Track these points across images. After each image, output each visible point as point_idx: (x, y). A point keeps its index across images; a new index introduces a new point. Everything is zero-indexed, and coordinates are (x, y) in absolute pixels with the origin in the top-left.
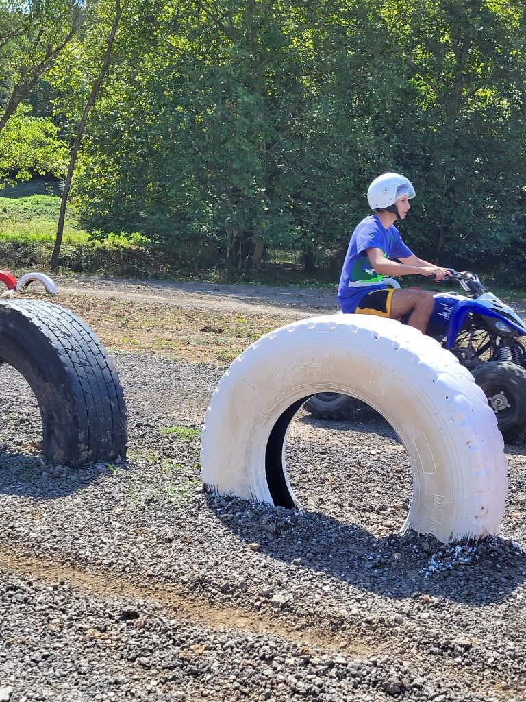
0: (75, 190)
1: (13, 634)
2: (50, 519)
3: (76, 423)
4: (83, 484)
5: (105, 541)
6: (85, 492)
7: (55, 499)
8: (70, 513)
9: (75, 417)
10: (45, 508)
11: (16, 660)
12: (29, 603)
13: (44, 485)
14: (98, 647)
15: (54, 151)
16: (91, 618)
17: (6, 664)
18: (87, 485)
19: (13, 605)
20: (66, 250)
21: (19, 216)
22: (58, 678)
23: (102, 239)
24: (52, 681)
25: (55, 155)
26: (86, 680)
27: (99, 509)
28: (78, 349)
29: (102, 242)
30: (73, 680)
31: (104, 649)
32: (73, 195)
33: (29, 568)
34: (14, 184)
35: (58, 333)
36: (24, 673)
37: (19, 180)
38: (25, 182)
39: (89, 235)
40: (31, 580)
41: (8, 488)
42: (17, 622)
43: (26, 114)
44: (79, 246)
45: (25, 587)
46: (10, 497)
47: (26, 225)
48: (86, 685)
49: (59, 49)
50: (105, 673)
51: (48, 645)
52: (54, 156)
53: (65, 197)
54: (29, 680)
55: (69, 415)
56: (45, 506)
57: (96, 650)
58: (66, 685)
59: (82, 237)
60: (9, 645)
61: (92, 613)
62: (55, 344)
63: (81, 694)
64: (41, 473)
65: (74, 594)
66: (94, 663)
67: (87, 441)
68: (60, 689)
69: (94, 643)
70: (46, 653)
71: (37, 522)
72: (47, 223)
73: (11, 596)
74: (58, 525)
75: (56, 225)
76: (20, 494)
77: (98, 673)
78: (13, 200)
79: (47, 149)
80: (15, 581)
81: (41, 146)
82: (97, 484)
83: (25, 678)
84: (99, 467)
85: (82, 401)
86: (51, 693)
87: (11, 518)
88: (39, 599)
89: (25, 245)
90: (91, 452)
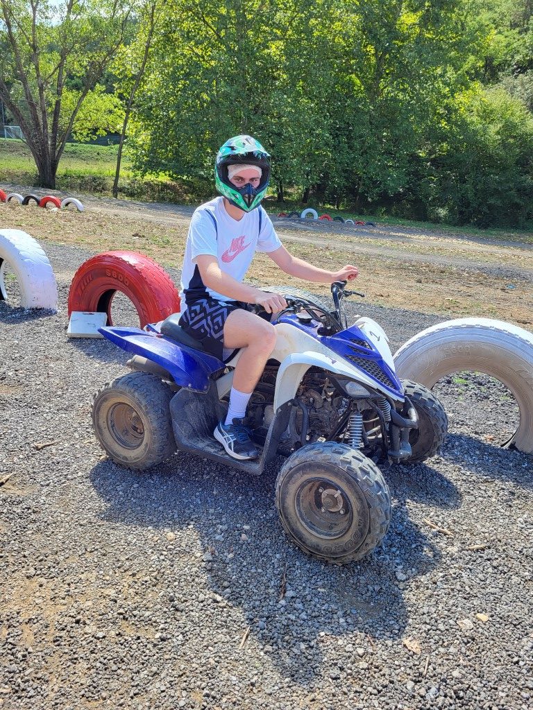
20: (121, 183)
38: (103, 136)
43: (102, 92)
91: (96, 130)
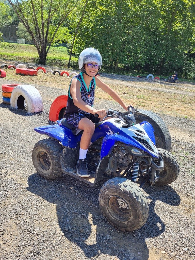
78: (56, 48)
91: (58, 41)
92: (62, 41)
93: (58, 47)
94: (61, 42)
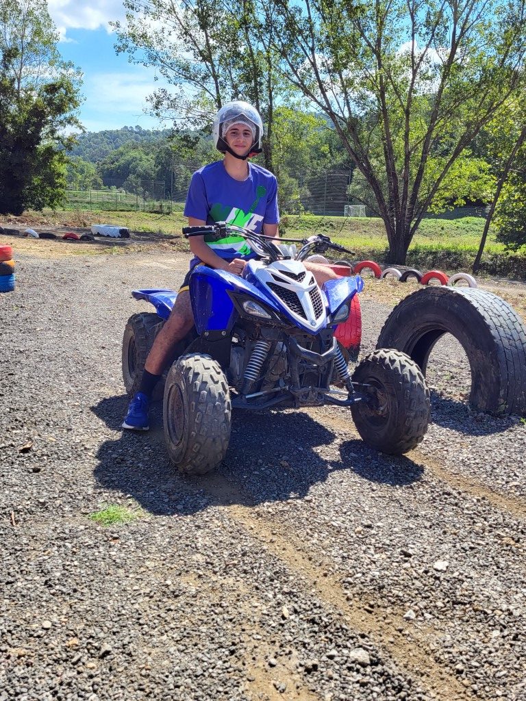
0: (498, 212)
1: (448, 526)
2: (474, 450)
3: (498, 382)
4: (500, 429)
5: (518, 474)
6: (502, 435)
7: (477, 436)
8: (489, 449)
9: (498, 378)
10: (471, 442)
11: (450, 545)
12: (459, 507)
13: (470, 425)
14: (513, 552)
15: (485, 183)
16: (507, 530)
17: (442, 545)
18: (503, 430)
19: (447, 506)
20: (486, 258)
21: (453, 232)
22: (482, 566)
23: (515, 249)
24: (477, 567)
25: (486, 186)
26: (504, 574)
27: (512, 450)
28: (505, 326)
29: (515, 252)
30: (493, 571)
31: (518, 555)
32: (496, 216)
33: (459, 482)
34: (452, 209)
35: (491, 313)
36: (456, 556)
37: (456, 206)
38: (460, 207)
39: (505, 247)
40: (460, 491)
41: (443, 423)
42: (451, 518)
43: (467, 157)
44: (495, 255)
45: (456, 495)
46: (445, 429)
47: (457, 239)
48: (503, 577)
49: (498, 105)
50: (519, 573)
51: (474, 541)
52: (484, 187)
53: (490, 218)
54: (460, 561)
55: (493, 375)
56: (470, 440)
57: (511, 554)
58: (487, 573)
59: (499, 248)
60: (445, 533)
61: (507, 526)
62: (488, 321)
63: (500, 583)
64: (468, 416)
65: (493, 508)
66: (510, 563)
67: (506, 397)
68: (483, 575)
69: (509, 548)
70: (472, 546)
71: (464, 450)
72: (472, 238)
73: (446, 498)
74: (480, 456)
75: (480, 239)
76: (452, 428)
77: (513, 571)
78: (449, 221)
79: (480, 182)
80: (449, 489)
81: (475, 180)
82: (511, 431)
83: (457, 559)
84: (513, 419)
85: (505, 366)
86: (476, 576)
87: (445, 444)
88: (466, 506)
89: (455, 253)
90: (507, 406)
92: (465, 198)
93: (459, 220)
94: (463, 202)
